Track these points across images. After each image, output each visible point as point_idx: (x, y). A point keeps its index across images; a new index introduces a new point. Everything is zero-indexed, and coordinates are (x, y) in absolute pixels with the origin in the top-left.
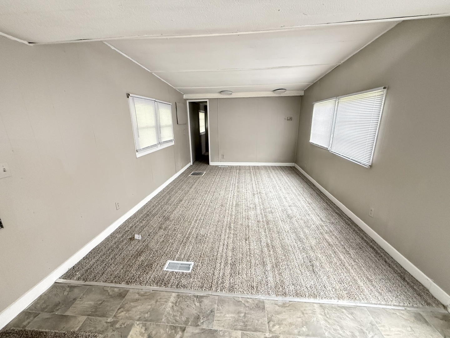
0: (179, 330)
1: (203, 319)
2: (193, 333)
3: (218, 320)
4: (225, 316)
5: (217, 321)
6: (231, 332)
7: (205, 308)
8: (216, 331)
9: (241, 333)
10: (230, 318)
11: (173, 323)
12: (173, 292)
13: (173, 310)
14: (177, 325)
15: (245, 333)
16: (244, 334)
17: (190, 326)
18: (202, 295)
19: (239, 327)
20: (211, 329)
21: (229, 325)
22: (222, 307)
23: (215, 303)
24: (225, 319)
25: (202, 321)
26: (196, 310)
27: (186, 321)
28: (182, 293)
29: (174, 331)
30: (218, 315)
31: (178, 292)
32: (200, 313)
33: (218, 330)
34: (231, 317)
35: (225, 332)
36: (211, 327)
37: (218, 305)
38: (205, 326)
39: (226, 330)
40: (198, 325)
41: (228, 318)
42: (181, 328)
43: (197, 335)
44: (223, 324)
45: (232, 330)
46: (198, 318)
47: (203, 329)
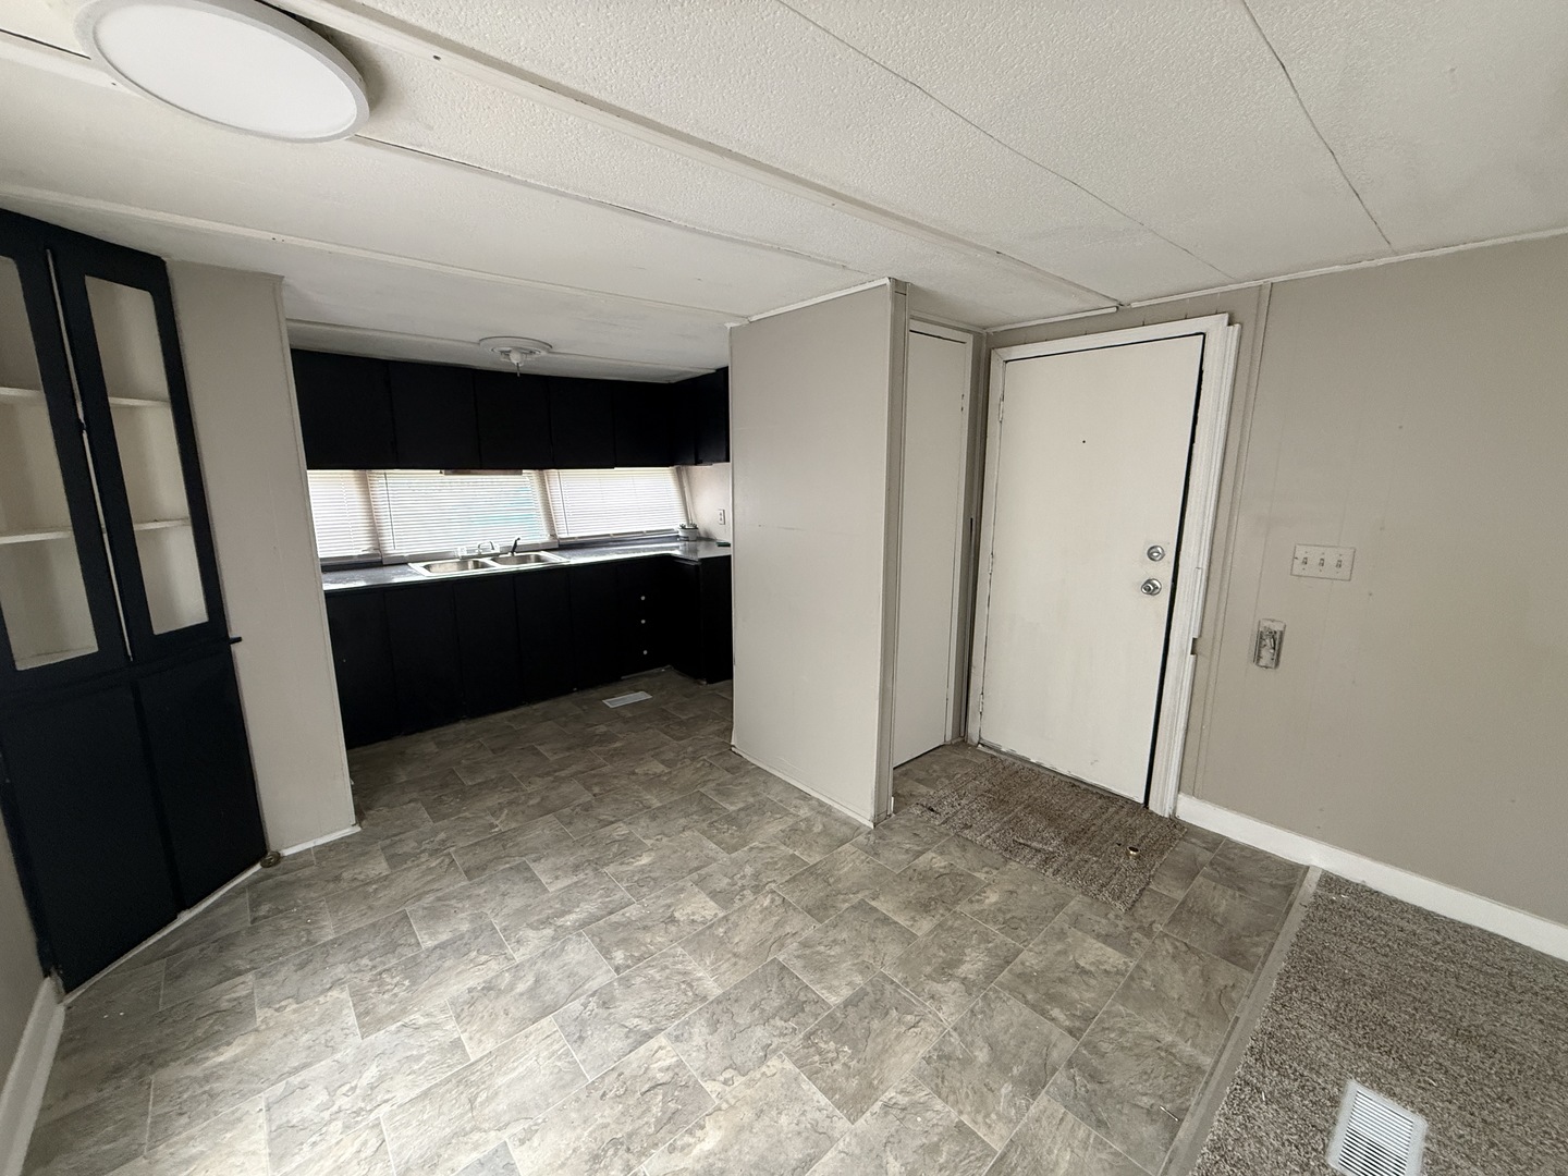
0: (1077, 1024)
1: (1086, 1086)
2: (1055, 1045)
3: (1062, 1119)
4: (1069, 1149)
5: (1060, 1116)
6: (1010, 1126)
7: (1120, 1112)
8: (1034, 1095)
9: (996, 1153)
10: (1053, 1157)
11: (1101, 1021)
12: (1217, 1062)
13: (1146, 1038)
14: (1092, 1026)
15: (989, 1159)
16: (988, 1156)
17: (1077, 1050)
18: (1181, 1134)
19: (1014, 1158)
20: (1043, 1087)
21: (1035, 1136)
22: (1106, 1165)
23: (1128, 1152)
24: (1059, 1140)
25: (1077, 1079)
26: (1123, 1086)
27: (1095, 1047)
28: (1206, 1083)
29: (1078, 1013)
30: (1081, 1134)
31: (1211, 1074)
32: (1109, 1090)
33: (1034, 1100)
34: (1057, 1163)
35: (1020, 1113)
36: (1051, 1089)
37: (1117, 1154)
38: (1060, 1077)
39: (1025, 1119)
40: (1070, 1064)
41: (1056, 1152)
42: (1081, 1030)
43: (1044, 1051)
44: (1044, 1123)
45: (1016, 1133)
46: (1094, 1076)
47: (1055, 1070)
